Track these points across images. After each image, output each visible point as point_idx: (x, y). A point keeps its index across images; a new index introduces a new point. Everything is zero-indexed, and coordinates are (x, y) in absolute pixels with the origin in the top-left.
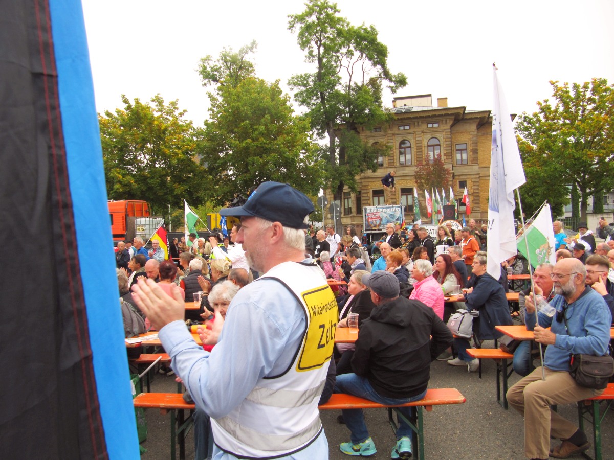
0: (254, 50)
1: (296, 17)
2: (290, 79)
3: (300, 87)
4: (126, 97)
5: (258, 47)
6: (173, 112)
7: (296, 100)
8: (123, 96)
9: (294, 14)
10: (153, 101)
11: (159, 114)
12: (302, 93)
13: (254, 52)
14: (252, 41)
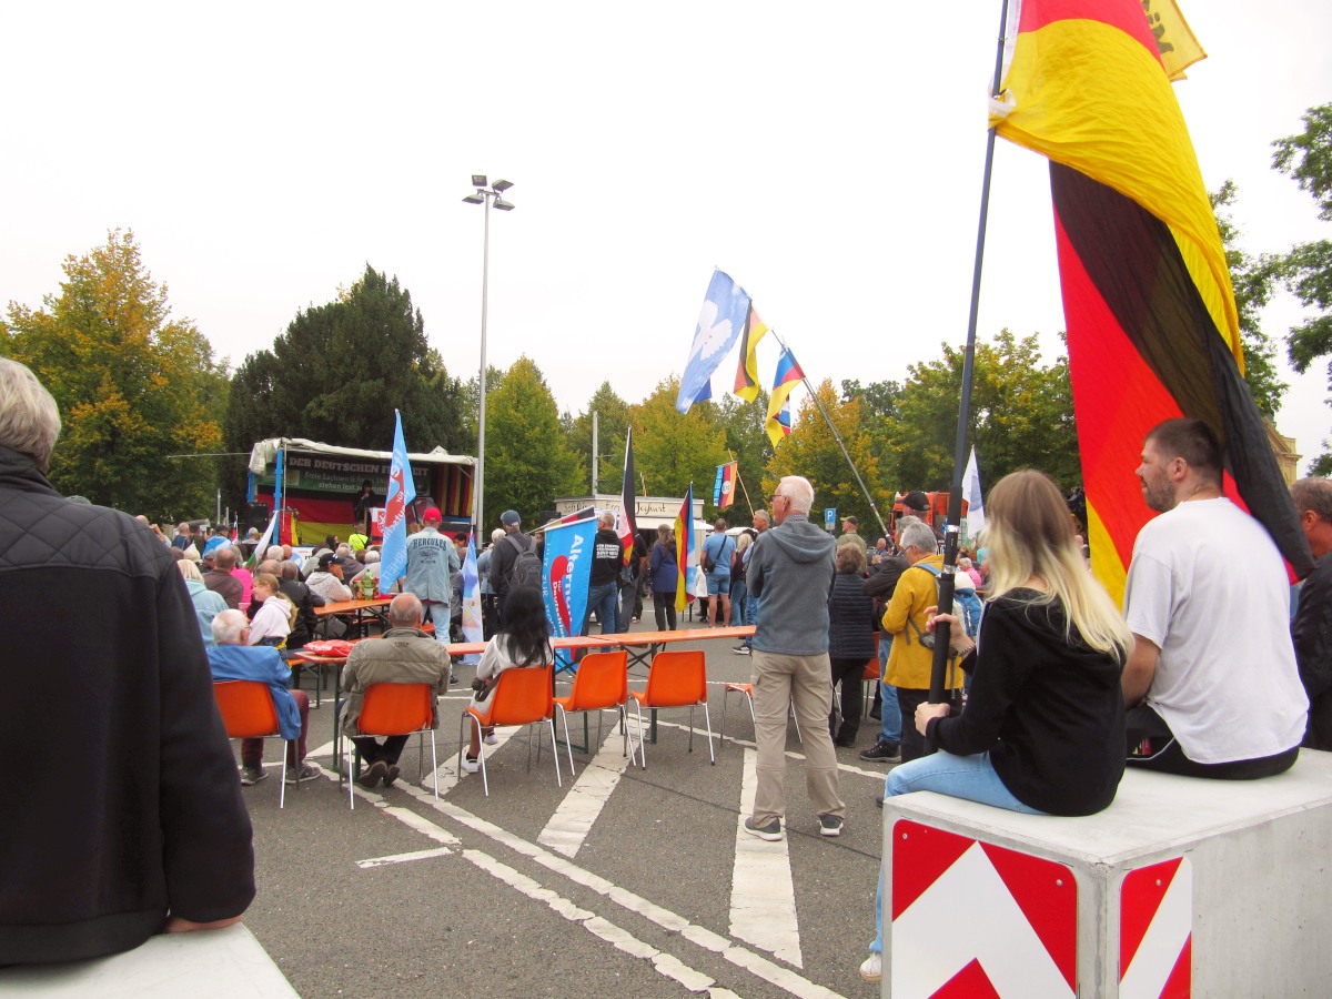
0: (1228, 200)
1: (1290, 143)
2: (1290, 253)
3: (1308, 269)
4: (949, 345)
5: (1236, 193)
6: (1028, 353)
7: (1299, 295)
8: (944, 344)
9: (1285, 136)
10: (997, 339)
11: (1007, 357)
12: (1313, 278)
13: (1229, 204)
14: (1224, 185)
